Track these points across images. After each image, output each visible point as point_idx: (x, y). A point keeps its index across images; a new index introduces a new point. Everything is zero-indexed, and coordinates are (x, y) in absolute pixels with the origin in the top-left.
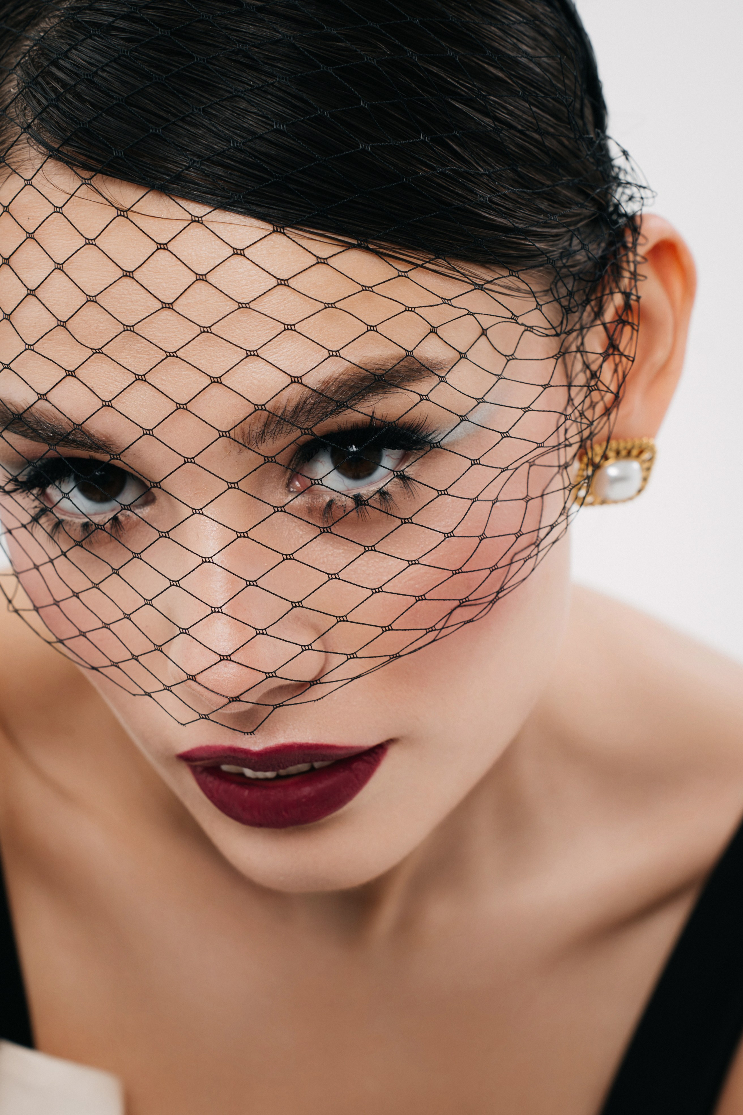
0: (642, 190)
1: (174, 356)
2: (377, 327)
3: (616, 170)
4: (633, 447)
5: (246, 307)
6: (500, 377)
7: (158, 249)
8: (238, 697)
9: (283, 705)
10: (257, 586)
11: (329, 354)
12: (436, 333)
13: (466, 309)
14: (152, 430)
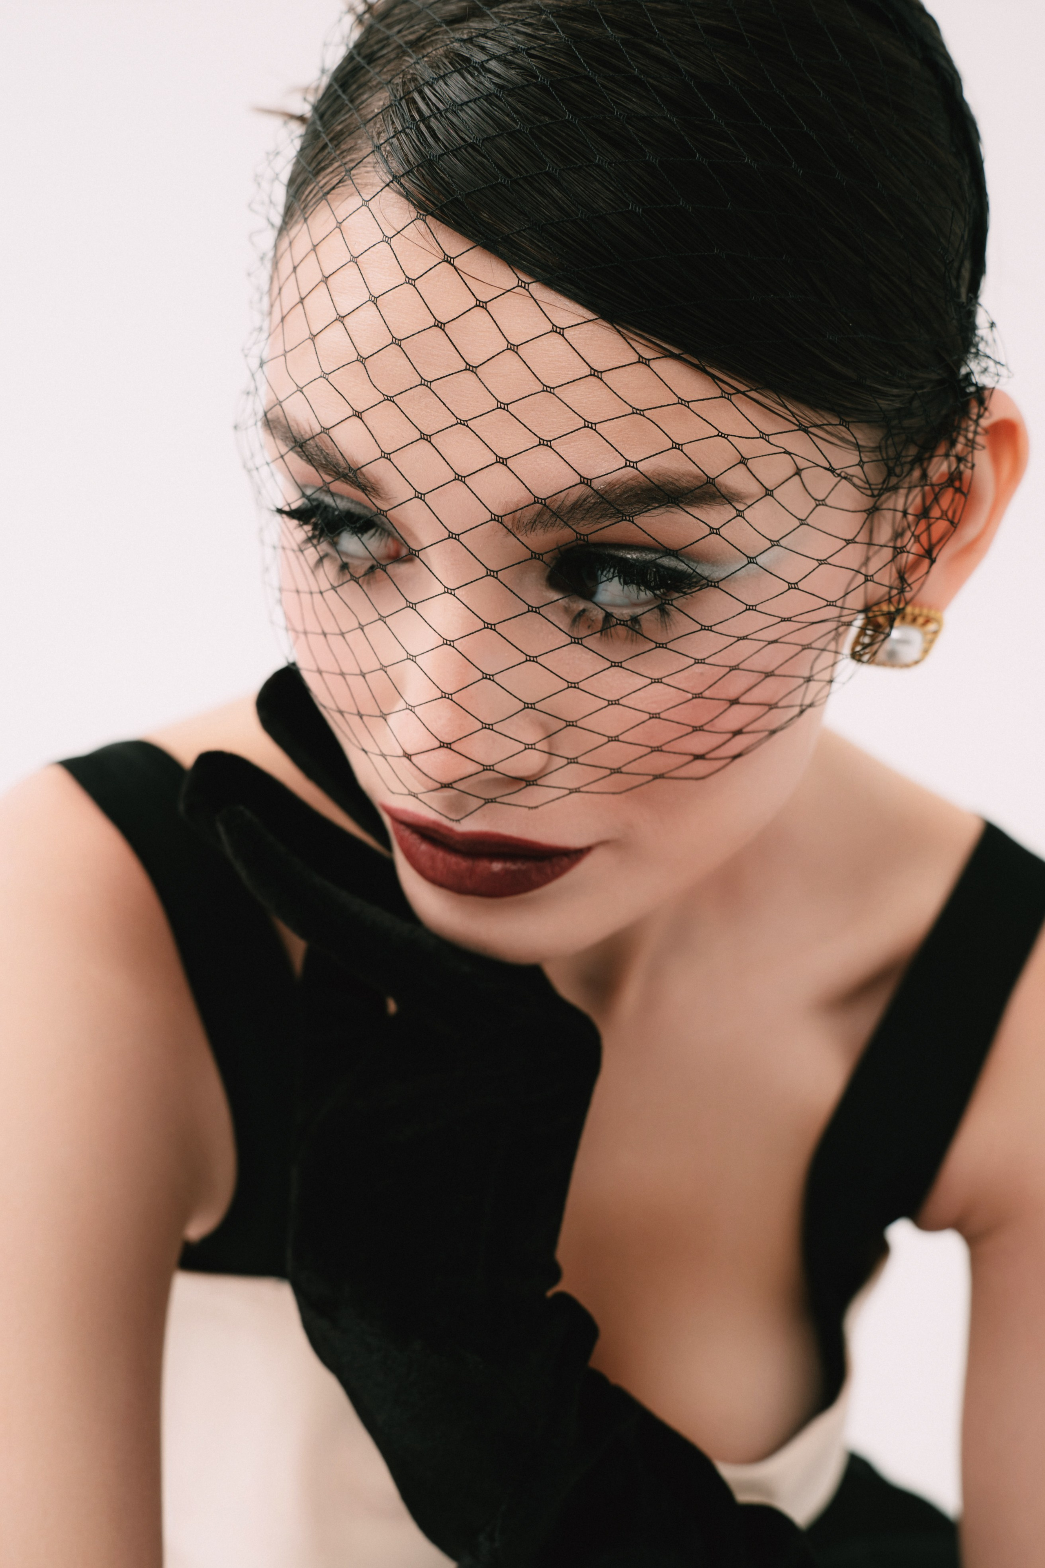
0: (998, 366)
1: (464, 424)
2: (683, 446)
3: (977, 339)
4: (920, 615)
5: (550, 392)
6: (803, 522)
7: (476, 306)
8: (451, 784)
9: (496, 802)
10: (493, 680)
11: (626, 463)
12: (746, 465)
13: (783, 448)
14: (424, 494)
